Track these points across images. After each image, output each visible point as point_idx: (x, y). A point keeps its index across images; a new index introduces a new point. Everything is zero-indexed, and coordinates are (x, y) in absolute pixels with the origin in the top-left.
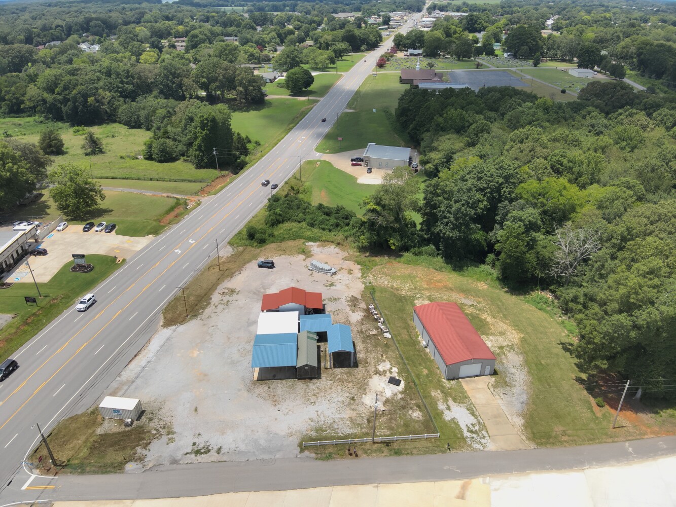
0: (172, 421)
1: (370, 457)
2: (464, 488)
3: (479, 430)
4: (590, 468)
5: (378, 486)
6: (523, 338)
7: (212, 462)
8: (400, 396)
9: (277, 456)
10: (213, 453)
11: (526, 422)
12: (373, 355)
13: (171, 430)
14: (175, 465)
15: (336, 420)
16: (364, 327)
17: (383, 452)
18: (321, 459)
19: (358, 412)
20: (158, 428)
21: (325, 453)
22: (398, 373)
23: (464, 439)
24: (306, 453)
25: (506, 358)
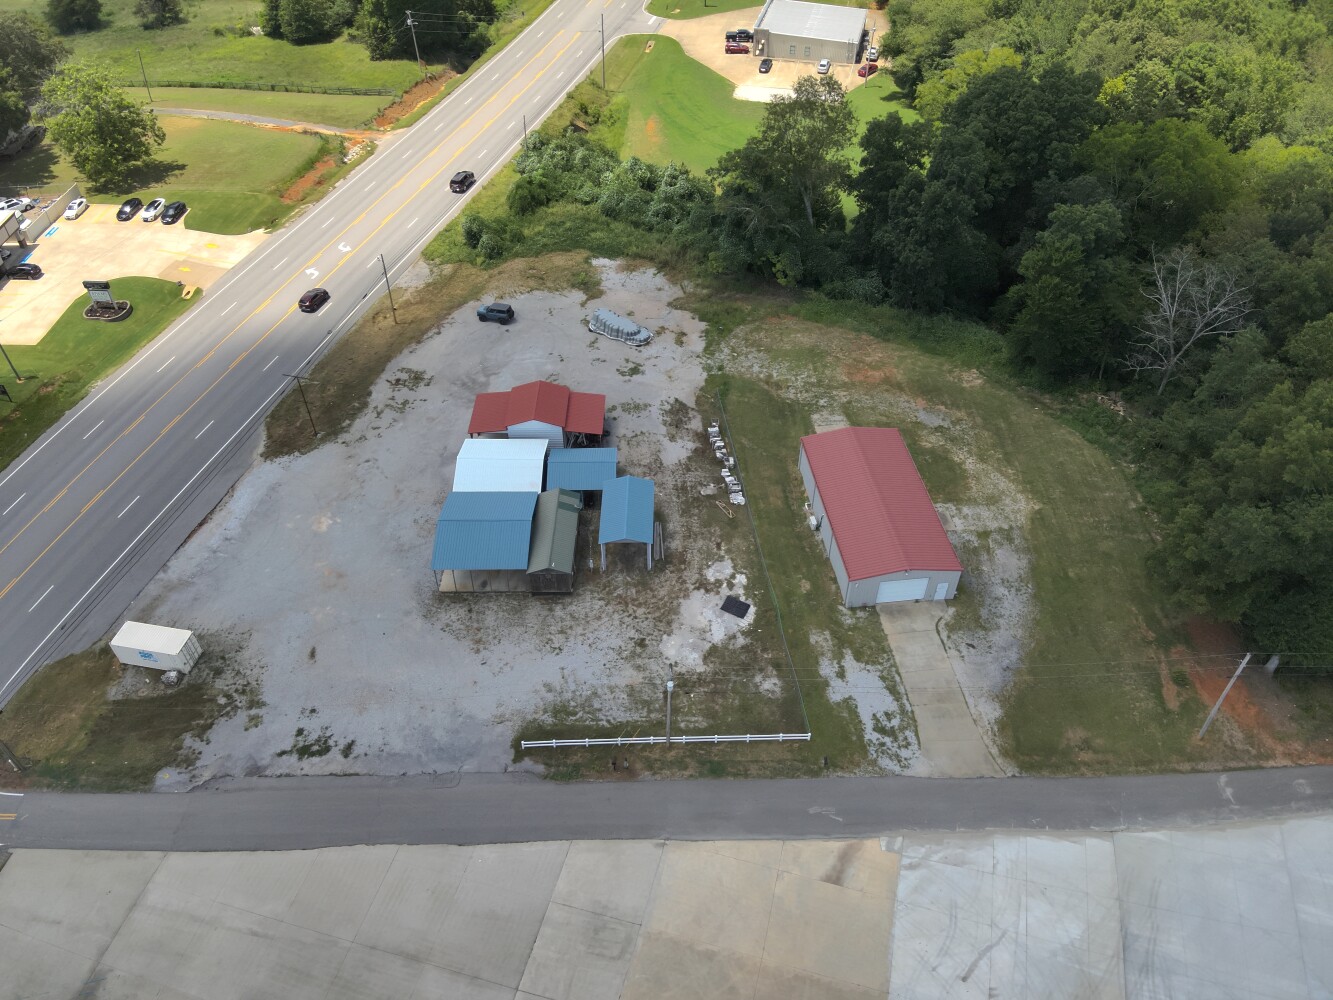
0: (263, 677)
1: (658, 777)
2: (845, 858)
3: (900, 727)
4: (1128, 829)
5: (663, 845)
6: (1039, 512)
7: (331, 774)
8: (741, 641)
9: (465, 767)
10: (335, 754)
11: (1007, 715)
12: (700, 543)
13: (256, 699)
14: (255, 778)
15: (600, 691)
16: (691, 478)
17: (686, 768)
18: (554, 778)
19: (647, 673)
20: (231, 692)
21: (565, 765)
22: (746, 588)
23: (863, 747)
24: (527, 763)
25: (991, 560)
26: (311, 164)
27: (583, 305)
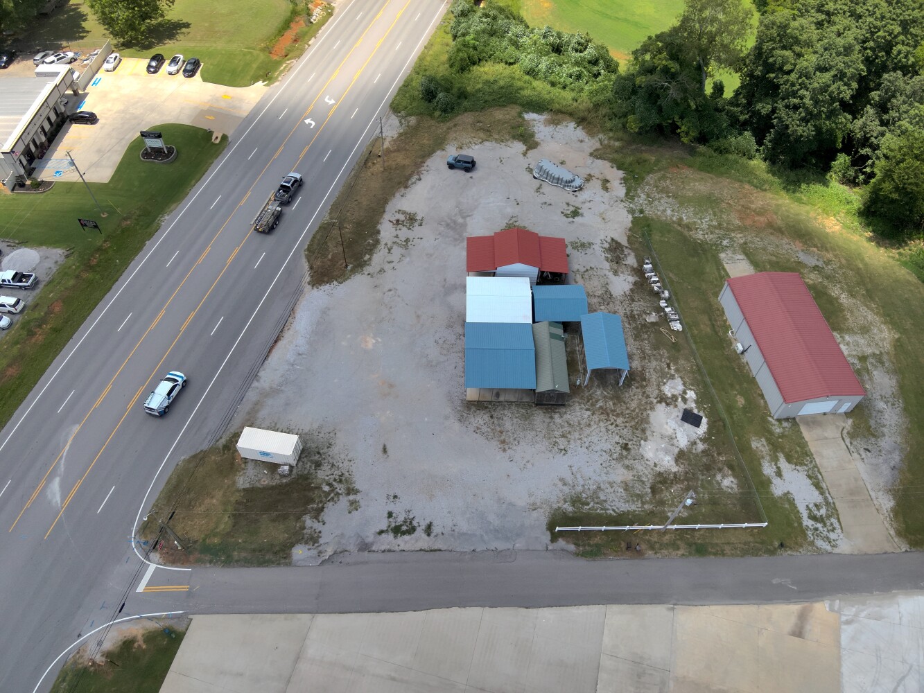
0: (351, 469)
1: (659, 555)
2: (803, 617)
3: (827, 515)
5: (673, 609)
6: (898, 340)
7: (421, 550)
8: (701, 446)
9: (517, 545)
10: (420, 532)
12: (654, 363)
13: (351, 487)
14: (366, 553)
15: (602, 485)
16: (637, 307)
17: (678, 549)
18: (584, 555)
19: (635, 471)
20: (331, 481)
21: (589, 545)
22: (696, 402)
23: (803, 531)
24: (561, 543)
25: (871, 379)
26: (287, 24)
27: (525, 154)
